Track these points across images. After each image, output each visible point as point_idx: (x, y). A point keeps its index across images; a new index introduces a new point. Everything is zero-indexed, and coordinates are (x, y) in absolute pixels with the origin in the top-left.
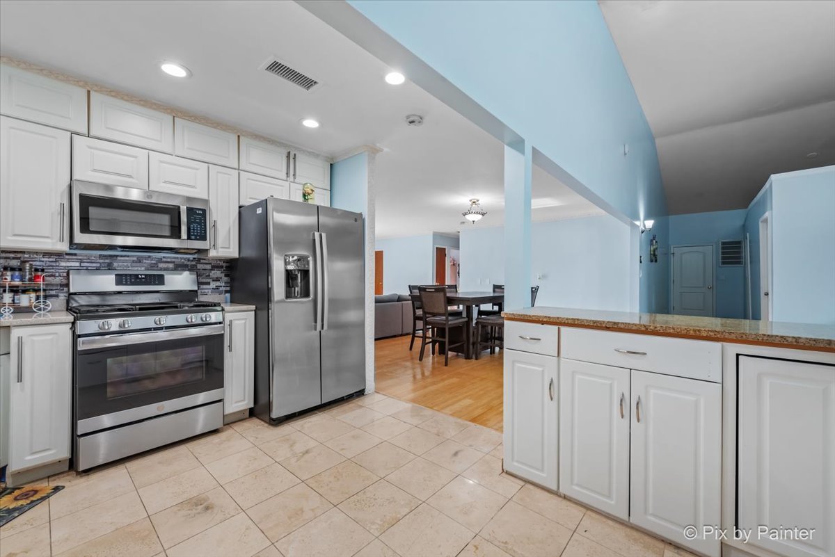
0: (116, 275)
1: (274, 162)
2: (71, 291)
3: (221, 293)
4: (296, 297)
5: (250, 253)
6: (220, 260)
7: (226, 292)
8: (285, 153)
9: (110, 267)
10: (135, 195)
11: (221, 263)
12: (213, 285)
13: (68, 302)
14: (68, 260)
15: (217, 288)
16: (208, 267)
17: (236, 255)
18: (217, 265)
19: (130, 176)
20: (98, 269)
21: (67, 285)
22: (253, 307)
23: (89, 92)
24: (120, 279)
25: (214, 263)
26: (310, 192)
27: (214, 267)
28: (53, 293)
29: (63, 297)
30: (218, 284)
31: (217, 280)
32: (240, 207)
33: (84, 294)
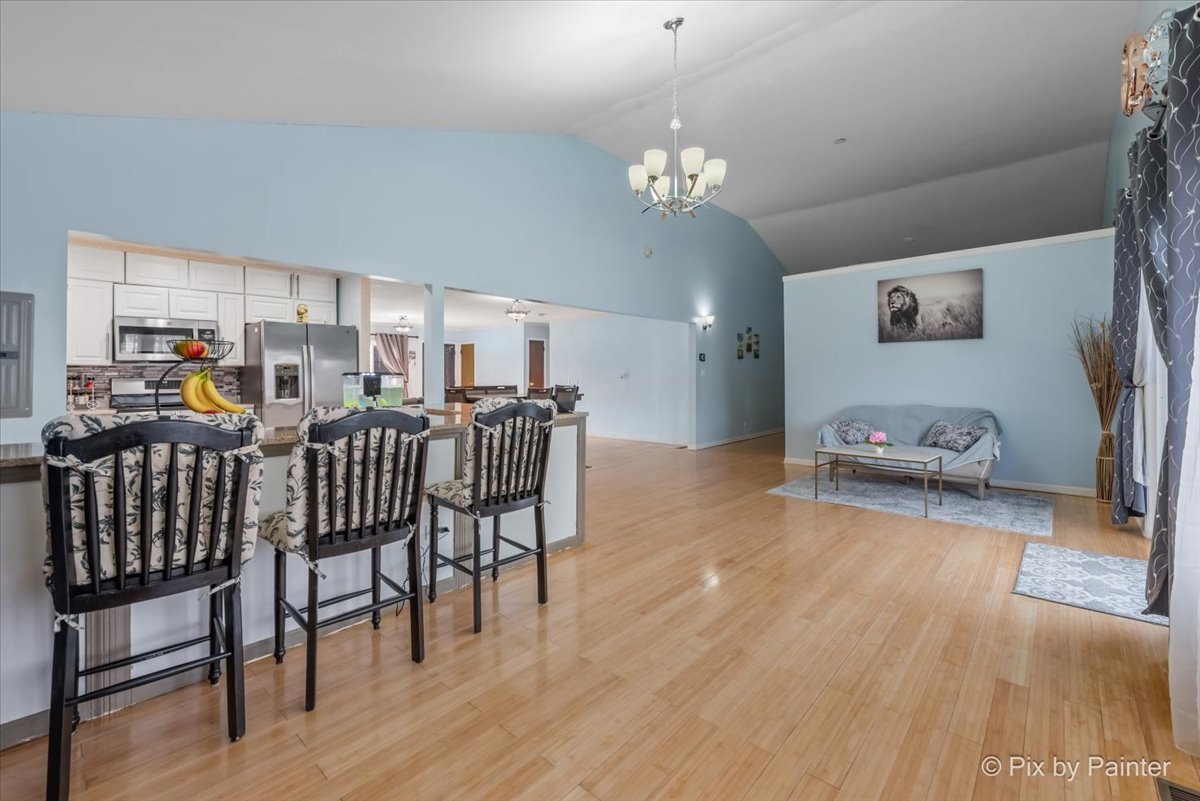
0: (146, 382)
1: (278, 285)
2: (113, 393)
3: (233, 395)
4: (284, 398)
5: (252, 362)
6: (232, 367)
7: (238, 394)
8: (288, 275)
9: (141, 376)
10: (161, 324)
11: (234, 370)
12: (226, 388)
13: (110, 402)
14: (110, 371)
15: (230, 390)
16: (222, 373)
17: (243, 364)
18: (229, 371)
19: (155, 310)
20: (132, 377)
21: (110, 389)
22: (253, 406)
23: (125, 253)
24: (148, 385)
25: (226, 370)
26: (303, 311)
27: (227, 374)
28: (100, 395)
29: (107, 398)
30: (230, 387)
31: (230, 384)
32: (246, 324)
33: (122, 396)
